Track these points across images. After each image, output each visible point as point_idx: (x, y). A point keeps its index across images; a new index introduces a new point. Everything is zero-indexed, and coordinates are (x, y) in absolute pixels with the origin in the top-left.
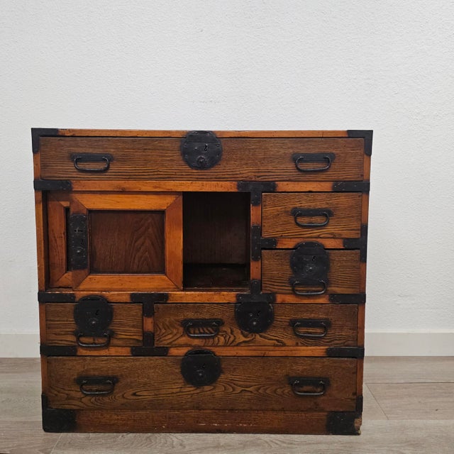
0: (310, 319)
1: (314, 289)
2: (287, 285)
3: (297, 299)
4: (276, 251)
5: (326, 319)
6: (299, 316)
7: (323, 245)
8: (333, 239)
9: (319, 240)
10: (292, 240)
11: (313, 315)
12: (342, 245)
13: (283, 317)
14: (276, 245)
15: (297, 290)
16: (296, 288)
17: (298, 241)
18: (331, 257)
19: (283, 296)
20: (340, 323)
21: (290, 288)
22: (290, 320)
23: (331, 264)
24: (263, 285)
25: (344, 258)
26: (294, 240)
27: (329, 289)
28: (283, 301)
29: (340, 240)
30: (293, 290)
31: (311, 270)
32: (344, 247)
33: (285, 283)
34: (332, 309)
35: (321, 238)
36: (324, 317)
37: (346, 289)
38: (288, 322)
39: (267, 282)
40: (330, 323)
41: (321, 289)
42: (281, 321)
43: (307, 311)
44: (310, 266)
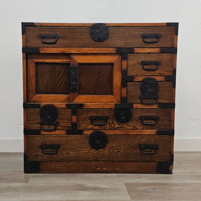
0: (149, 116)
1: (151, 101)
4: (133, 82)
6: (144, 115)
7: (155, 80)
8: (160, 76)
9: (153, 77)
10: (141, 77)
11: (150, 114)
12: (164, 79)
13: (136, 115)
14: (134, 80)
15: (143, 102)
17: (144, 77)
18: (159, 85)
19: (136, 105)
20: (163, 118)
21: (140, 101)
22: (140, 116)
23: (159, 89)
24: (127, 99)
25: (165, 85)
27: (158, 101)
28: (137, 107)
29: (163, 77)
31: (150, 92)
32: (165, 80)
33: (138, 98)
34: (159, 111)
35: (154, 76)
36: (156, 115)
37: (166, 101)
38: (139, 118)
39: (129, 98)
40: (158, 118)
41: (154, 101)
42: (136, 117)
43: (148, 112)
44: (149, 89)
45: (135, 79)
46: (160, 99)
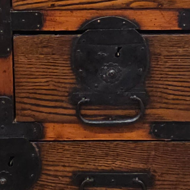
0: (112, 171)
1: (119, 112)
2: (65, 105)
3: (87, 132)
4: (42, 36)
5: (144, 170)
6: (90, 166)
7: (137, 24)
8: (158, 12)
9: (128, 13)
10: (75, 13)
11: (118, 163)
12: (175, 22)
13: (62, 168)
14: (42, 26)
15: (85, 116)
16: (83, 112)
17: (87, 15)
18: (151, 49)
19: (58, 127)
20: (173, 178)
21: (73, 112)
22: (74, 173)
23: (153, 64)
24: (18, 106)
25: (180, 50)
26: (79, 13)
27: (148, 111)
28: (60, 136)
29: (171, 13)
30: (78, 115)
31: (112, 76)
32: (180, 26)
33: (62, 101)
34: (156, 150)
35: (132, 9)
36: (141, 166)
37: (182, 113)
38: (70, 177)
39: (25, 100)
40: (153, 178)
41: (133, 112)
42: (56, 176)
43: (107, 155)
44: (110, 67)
45: (47, 23)
46: (159, 105)
